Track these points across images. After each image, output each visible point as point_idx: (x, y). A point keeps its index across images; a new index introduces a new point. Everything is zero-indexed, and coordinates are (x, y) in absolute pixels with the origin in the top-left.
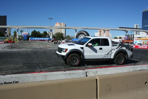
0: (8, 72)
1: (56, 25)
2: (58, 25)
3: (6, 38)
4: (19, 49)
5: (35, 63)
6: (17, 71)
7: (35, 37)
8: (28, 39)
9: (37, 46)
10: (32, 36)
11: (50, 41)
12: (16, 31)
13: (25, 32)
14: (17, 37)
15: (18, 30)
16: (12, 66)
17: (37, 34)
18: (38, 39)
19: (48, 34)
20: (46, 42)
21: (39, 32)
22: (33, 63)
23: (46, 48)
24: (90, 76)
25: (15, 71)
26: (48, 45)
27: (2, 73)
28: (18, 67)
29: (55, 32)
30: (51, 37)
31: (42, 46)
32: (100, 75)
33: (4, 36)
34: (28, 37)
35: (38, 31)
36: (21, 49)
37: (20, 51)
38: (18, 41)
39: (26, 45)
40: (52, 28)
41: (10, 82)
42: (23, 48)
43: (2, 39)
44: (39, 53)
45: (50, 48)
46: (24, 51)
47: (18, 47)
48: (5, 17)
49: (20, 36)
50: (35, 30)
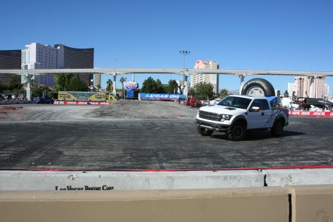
0: (94, 166)
1: (197, 65)
2: (201, 66)
3: (90, 95)
4: (116, 117)
5: (149, 150)
6: (111, 164)
7: (151, 92)
8: (136, 97)
9: (154, 113)
10: (144, 90)
11: (182, 102)
12: (112, 80)
13: (130, 82)
14: (114, 92)
15: (115, 77)
16: (102, 153)
17: (156, 85)
18: (158, 96)
19: (180, 87)
20: (175, 104)
21: (160, 82)
22: (144, 150)
23: (173, 118)
24: (274, 185)
25: (107, 164)
26: (180, 110)
27: (82, 166)
28: (114, 157)
29: (194, 81)
30: (185, 93)
31: (164, 113)
32: (300, 184)
33: (86, 89)
34: (136, 92)
35: (158, 80)
36: (120, 117)
37: (119, 123)
38: (115, 100)
39: (131, 109)
40: (187, 74)
41: (97, 186)
42: (126, 115)
43: (83, 95)
44: (159, 126)
45: (183, 116)
46: (127, 122)
47: (113, 113)
48: (90, 52)
49: (120, 90)
50: (150, 78)
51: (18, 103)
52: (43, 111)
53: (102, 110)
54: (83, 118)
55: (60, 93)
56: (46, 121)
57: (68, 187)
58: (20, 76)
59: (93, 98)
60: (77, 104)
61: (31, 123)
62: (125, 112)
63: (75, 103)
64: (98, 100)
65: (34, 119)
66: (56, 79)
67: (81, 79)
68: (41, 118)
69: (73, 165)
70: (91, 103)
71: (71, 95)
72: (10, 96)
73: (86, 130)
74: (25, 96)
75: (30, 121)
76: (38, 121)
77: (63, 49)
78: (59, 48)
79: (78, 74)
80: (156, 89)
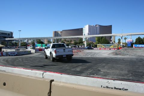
0: (114, 77)
3: (111, 46)
4: (123, 55)
5: (141, 72)
6: (122, 77)
7: (140, 44)
8: (132, 46)
9: (142, 54)
10: (136, 43)
12: (121, 39)
13: (129, 39)
14: (121, 44)
15: (122, 37)
16: (118, 72)
22: (138, 72)
25: (121, 77)
27: (109, 77)
28: (123, 74)
33: (109, 43)
34: (132, 44)
36: (125, 56)
37: (124, 58)
42: (127, 54)
43: (108, 45)
46: (128, 58)
47: (122, 54)
48: (110, 27)
49: (124, 43)
50: (139, 37)
51: (82, 49)
52: (91, 52)
53: (116, 52)
54: (108, 55)
55: (98, 44)
56: (92, 56)
57: (107, 86)
58: (82, 38)
59: (112, 47)
60: (105, 50)
61: (87, 57)
62: (127, 53)
63: (104, 49)
64: (114, 48)
65: (88, 55)
66: (96, 39)
67: (107, 39)
68: (90, 55)
69: (105, 76)
70: (111, 49)
71: (103, 46)
72: (79, 46)
73: (110, 61)
74: (84, 46)
75: (86, 56)
76: (89, 56)
77: (99, 26)
78: (97, 26)
79: (105, 37)
80: (143, 42)
